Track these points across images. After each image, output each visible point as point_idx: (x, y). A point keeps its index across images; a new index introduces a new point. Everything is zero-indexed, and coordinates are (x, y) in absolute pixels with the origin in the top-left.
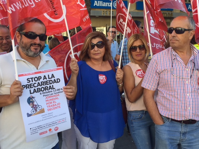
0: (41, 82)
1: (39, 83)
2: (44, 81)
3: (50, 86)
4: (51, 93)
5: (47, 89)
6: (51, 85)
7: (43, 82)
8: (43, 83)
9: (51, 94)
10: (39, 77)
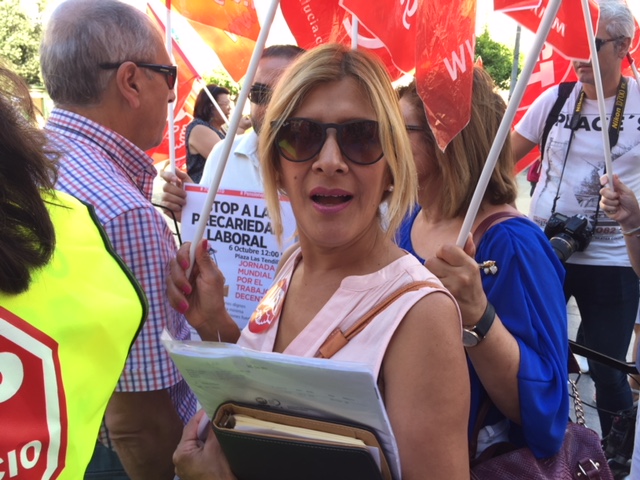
0: (237, 220)
1: (230, 219)
2: (243, 218)
3: (255, 237)
4: (254, 255)
5: (247, 241)
6: (259, 235)
7: (241, 220)
8: (239, 222)
9: (256, 259)
10: (233, 204)
